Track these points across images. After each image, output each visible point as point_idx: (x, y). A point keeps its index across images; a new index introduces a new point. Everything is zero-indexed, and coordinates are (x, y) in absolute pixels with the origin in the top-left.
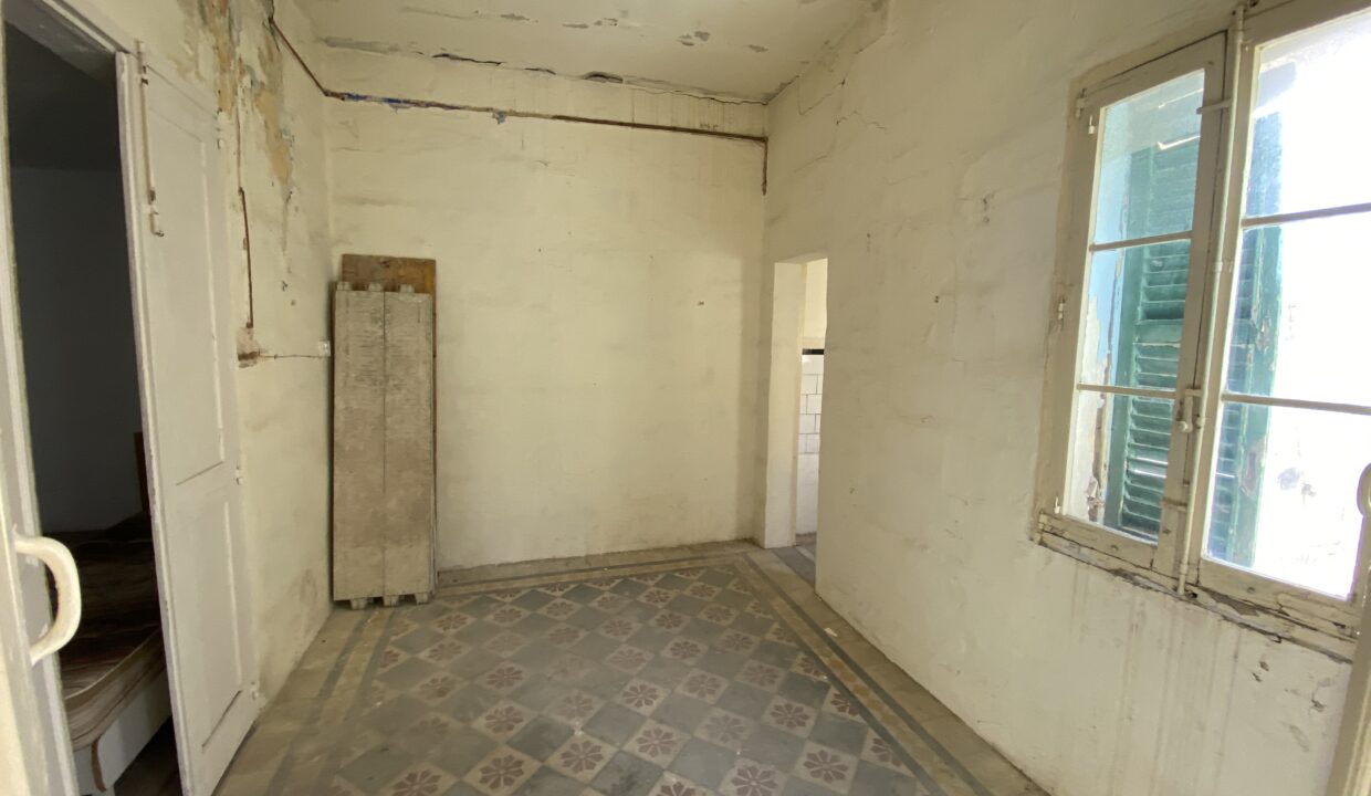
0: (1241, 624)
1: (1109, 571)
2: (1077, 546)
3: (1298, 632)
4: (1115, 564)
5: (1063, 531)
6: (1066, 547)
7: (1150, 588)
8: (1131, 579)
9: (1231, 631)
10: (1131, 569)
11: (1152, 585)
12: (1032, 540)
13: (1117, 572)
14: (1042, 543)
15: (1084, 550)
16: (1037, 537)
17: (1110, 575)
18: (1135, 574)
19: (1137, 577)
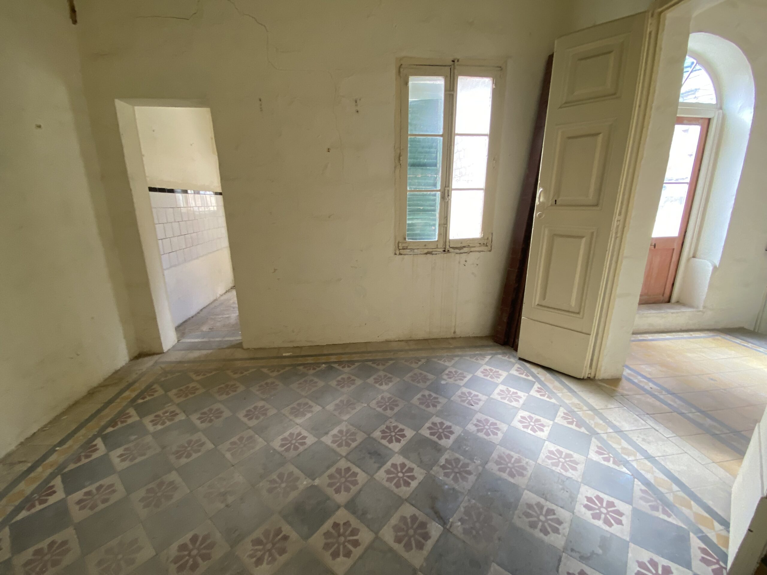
0: (460, 253)
1: (424, 254)
2: (413, 250)
3: (472, 249)
4: (426, 251)
5: (407, 247)
6: (409, 252)
7: (437, 254)
8: (431, 253)
9: (458, 256)
10: (431, 250)
11: (437, 253)
12: (396, 254)
13: (426, 254)
14: (400, 254)
15: (416, 251)
16: (398, 252)
17: (425, 255)
18: (432, 252)
19: (433, 252)
